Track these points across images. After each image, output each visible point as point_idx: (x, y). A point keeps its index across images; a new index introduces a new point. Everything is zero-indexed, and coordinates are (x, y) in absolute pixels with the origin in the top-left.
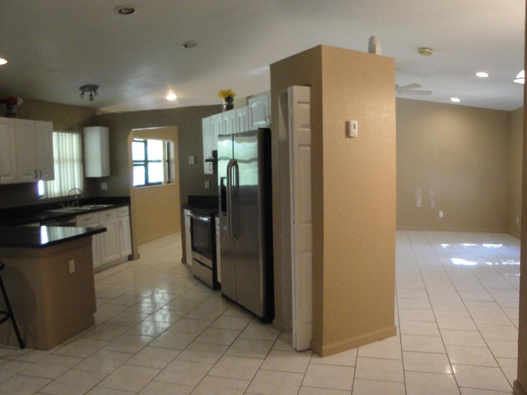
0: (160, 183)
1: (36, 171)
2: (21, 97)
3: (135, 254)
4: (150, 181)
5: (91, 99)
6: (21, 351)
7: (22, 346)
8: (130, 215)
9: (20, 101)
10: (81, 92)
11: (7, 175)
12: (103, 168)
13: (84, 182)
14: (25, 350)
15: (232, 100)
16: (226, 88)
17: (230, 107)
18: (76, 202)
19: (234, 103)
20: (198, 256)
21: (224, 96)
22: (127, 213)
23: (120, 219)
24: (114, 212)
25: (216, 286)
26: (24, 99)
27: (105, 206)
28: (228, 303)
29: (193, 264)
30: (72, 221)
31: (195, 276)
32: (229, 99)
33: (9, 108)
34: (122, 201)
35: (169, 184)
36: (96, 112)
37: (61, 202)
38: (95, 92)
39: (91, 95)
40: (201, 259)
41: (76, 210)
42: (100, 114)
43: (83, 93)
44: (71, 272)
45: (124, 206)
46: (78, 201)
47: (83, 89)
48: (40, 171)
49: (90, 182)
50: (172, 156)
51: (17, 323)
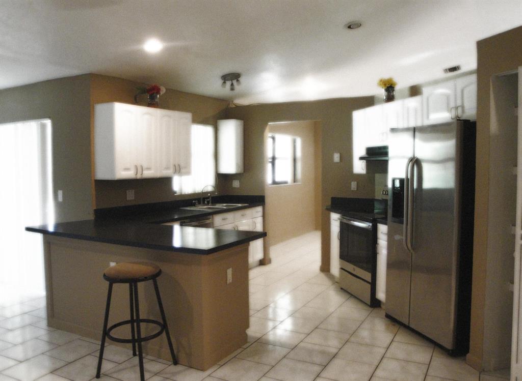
0: (286, 183)
1: (175, 166)
2: (164, 87)
3: (267, 258)
4: (277, 180)
5: (232, 89)
6: (174, 368)
7: (176, 362)
8: (264, 216)
9: (163, 90)
10: (223, 81)
11: (148, 169)
12: (237, 164)
13: (216, 179)
14: (179, 368)
15: (393, 90)
16: (386, 76)
17: (390, 98)
18: (208, 200)
19: (396, 93)
20: (350, 267)
21: (385, 85)
22: (261, 214)
23: (254, 219)
24: (249, 212)
25: (375, 303)
26: (167, 90)
27: (240, 205)
28: (394, 325)
29: (341, 274)
30: (208, 221)
31: (342, 289)
32: (390, 88)
33: (153, 97)
34: (257, 200)
35: (295, 184)
36: (229, 104)
37: (195, 200)
38: (238, 81)
39: (232, 85)
40: (354, 270)
41: (209, 208)
42: (234, 106)
43: (224, 82)
44: (228, 282)
45: (258, 206)
46: (210, 199)
47: (225, 78)
48: (179, 165)
49: (222, 179)
50: (299, 154)
51: (171, 336)
